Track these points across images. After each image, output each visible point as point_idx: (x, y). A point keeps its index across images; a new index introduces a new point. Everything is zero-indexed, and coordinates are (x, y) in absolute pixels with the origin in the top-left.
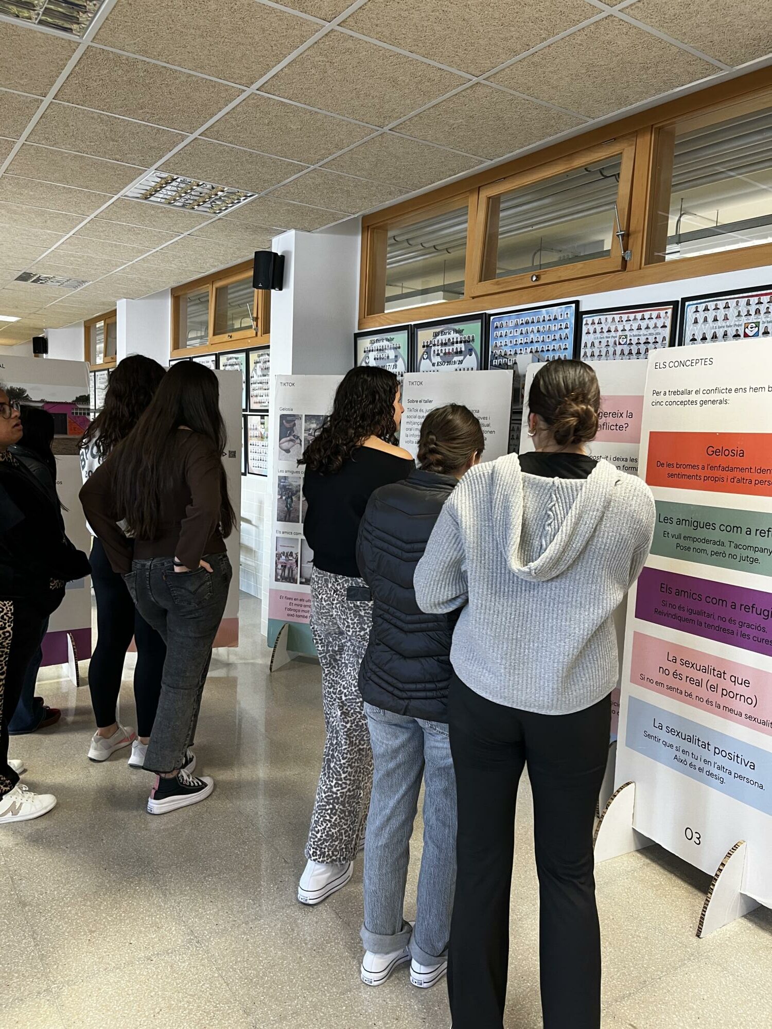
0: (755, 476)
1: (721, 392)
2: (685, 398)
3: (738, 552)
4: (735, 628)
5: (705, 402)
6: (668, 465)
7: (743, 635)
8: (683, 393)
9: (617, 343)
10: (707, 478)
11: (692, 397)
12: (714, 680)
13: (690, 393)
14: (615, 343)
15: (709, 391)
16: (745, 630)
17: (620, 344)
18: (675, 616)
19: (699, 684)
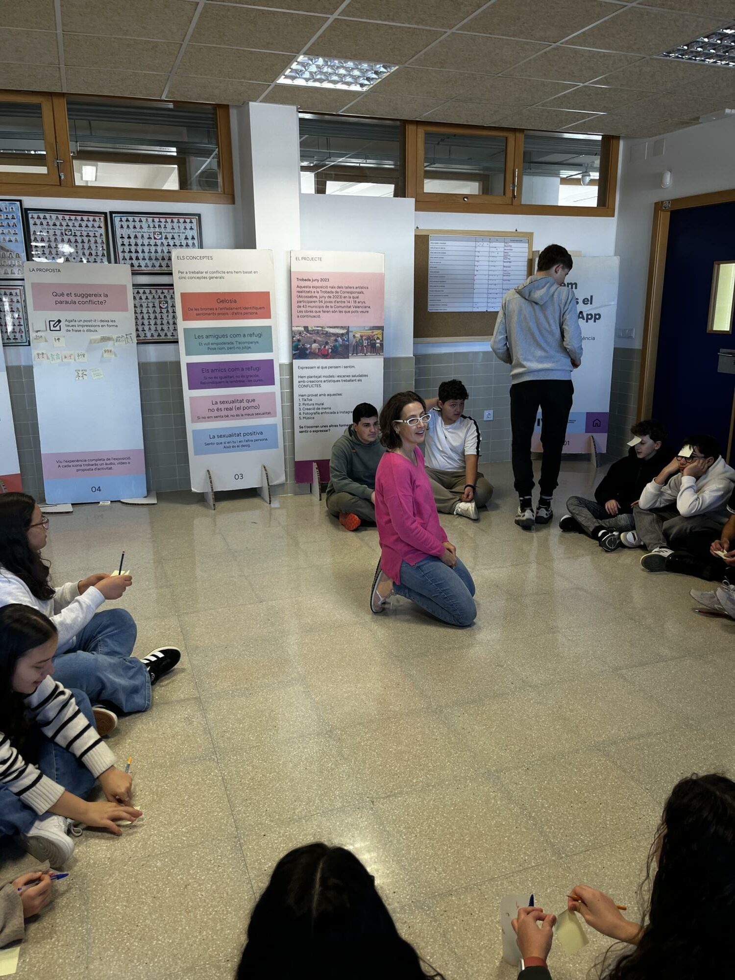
0: (243, 311)
1: (219, 273)
2: (199, 275)
3: (241, 346)
4: (245, 379)
5: (212, 278)
6: (196, 309)
7: (249, 381)
8: (198, 273)
9: (64, 234)
10: (219, 314)
11: (204, 275)
12: (238, 405)
13: (202, 273)
14: (62, 233)
15: (213, 273)
16: (250, 378)
17: (66, 234)
18: (213, 383)
19: (231, 409)
